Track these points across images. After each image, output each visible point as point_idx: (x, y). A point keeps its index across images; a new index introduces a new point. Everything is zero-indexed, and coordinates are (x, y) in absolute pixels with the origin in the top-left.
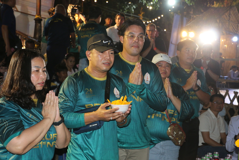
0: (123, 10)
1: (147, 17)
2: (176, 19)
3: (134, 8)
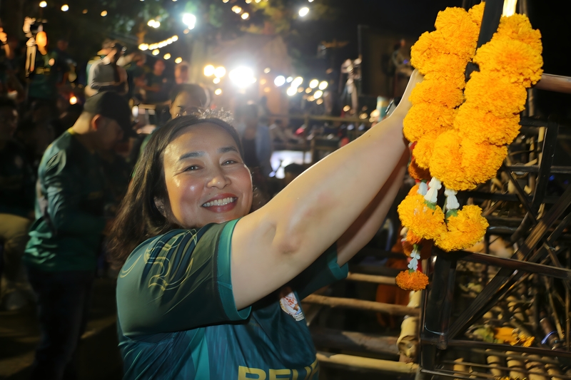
0: (113, 27)
3: (130, 26)
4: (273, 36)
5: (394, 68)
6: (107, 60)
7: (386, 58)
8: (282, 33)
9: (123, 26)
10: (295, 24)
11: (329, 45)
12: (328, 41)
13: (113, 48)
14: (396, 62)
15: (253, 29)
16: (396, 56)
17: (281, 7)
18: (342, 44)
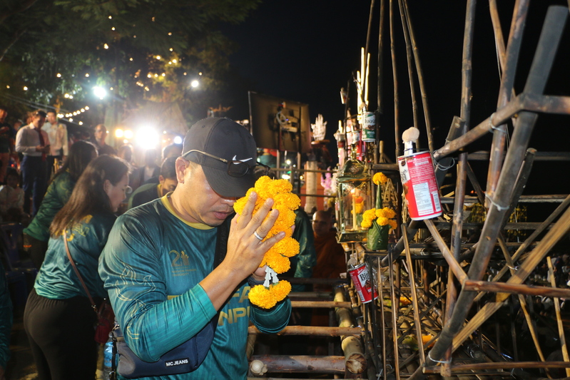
0: (35, 99)
1: (67, 109)
2: (109, 116)
3: (49, 98)
4: (170, 104)
5: (278, 125)
6: (32, 126)
7: (271, 118)
8: (178, 101)
9: (43, 98)
10: (188, 94)
11: (215, 110)
12: (215, 106)
13: (37, 115)
14: (280, 121)
15: (153, 99)
16: (279, 116)
17: (177, 81)
18: (226, 109)
